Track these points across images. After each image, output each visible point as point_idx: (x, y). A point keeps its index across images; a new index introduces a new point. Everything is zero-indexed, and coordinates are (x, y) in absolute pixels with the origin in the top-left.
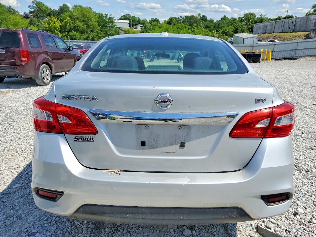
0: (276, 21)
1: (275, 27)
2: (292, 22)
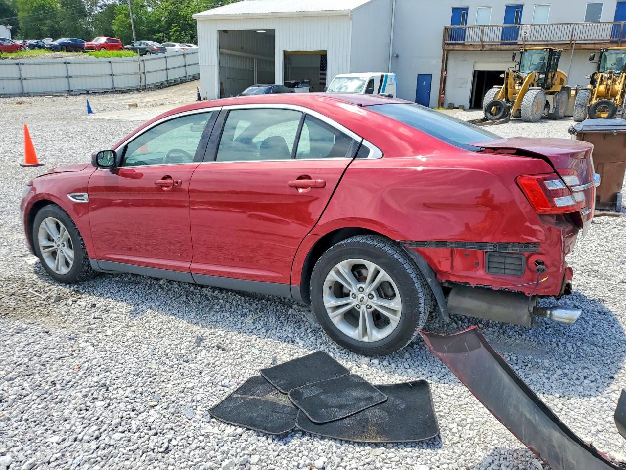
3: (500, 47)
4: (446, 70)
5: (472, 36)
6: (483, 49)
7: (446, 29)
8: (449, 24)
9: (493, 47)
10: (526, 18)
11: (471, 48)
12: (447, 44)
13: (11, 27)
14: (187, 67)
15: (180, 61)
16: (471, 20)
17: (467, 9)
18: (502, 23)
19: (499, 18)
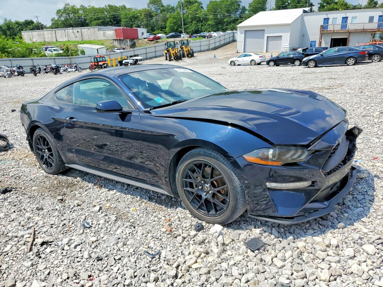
0: (56, 29)
1: (57, 36)
2: (78, 32)
3: (340, 31)
4: (321, 39)
5: (330, 28)
6: (334, 32)
7: (321, 26)
8: (322, 24)
9: (337, 31)
10: (349, 21)
11: (330, 32)
12: (322, 31)
13: (147, 29)
14: (221, 41)
15: (218, 40)
16: (330, 22)
17: (329, 18)
18: (341, 23)
19: (339, 21)
